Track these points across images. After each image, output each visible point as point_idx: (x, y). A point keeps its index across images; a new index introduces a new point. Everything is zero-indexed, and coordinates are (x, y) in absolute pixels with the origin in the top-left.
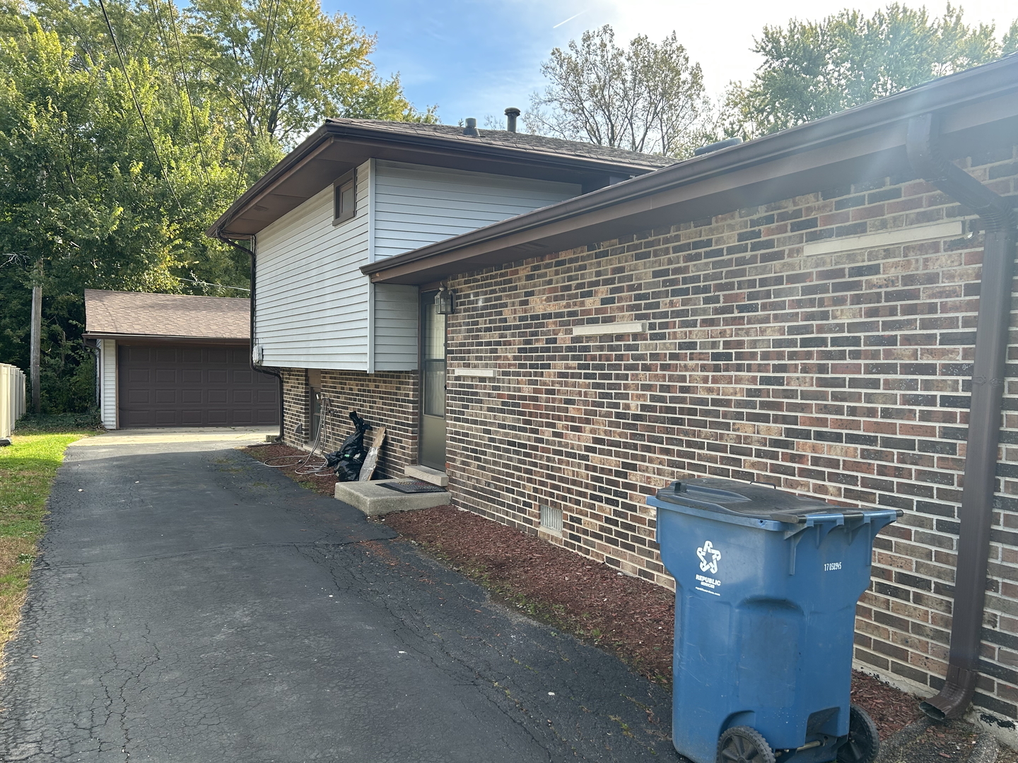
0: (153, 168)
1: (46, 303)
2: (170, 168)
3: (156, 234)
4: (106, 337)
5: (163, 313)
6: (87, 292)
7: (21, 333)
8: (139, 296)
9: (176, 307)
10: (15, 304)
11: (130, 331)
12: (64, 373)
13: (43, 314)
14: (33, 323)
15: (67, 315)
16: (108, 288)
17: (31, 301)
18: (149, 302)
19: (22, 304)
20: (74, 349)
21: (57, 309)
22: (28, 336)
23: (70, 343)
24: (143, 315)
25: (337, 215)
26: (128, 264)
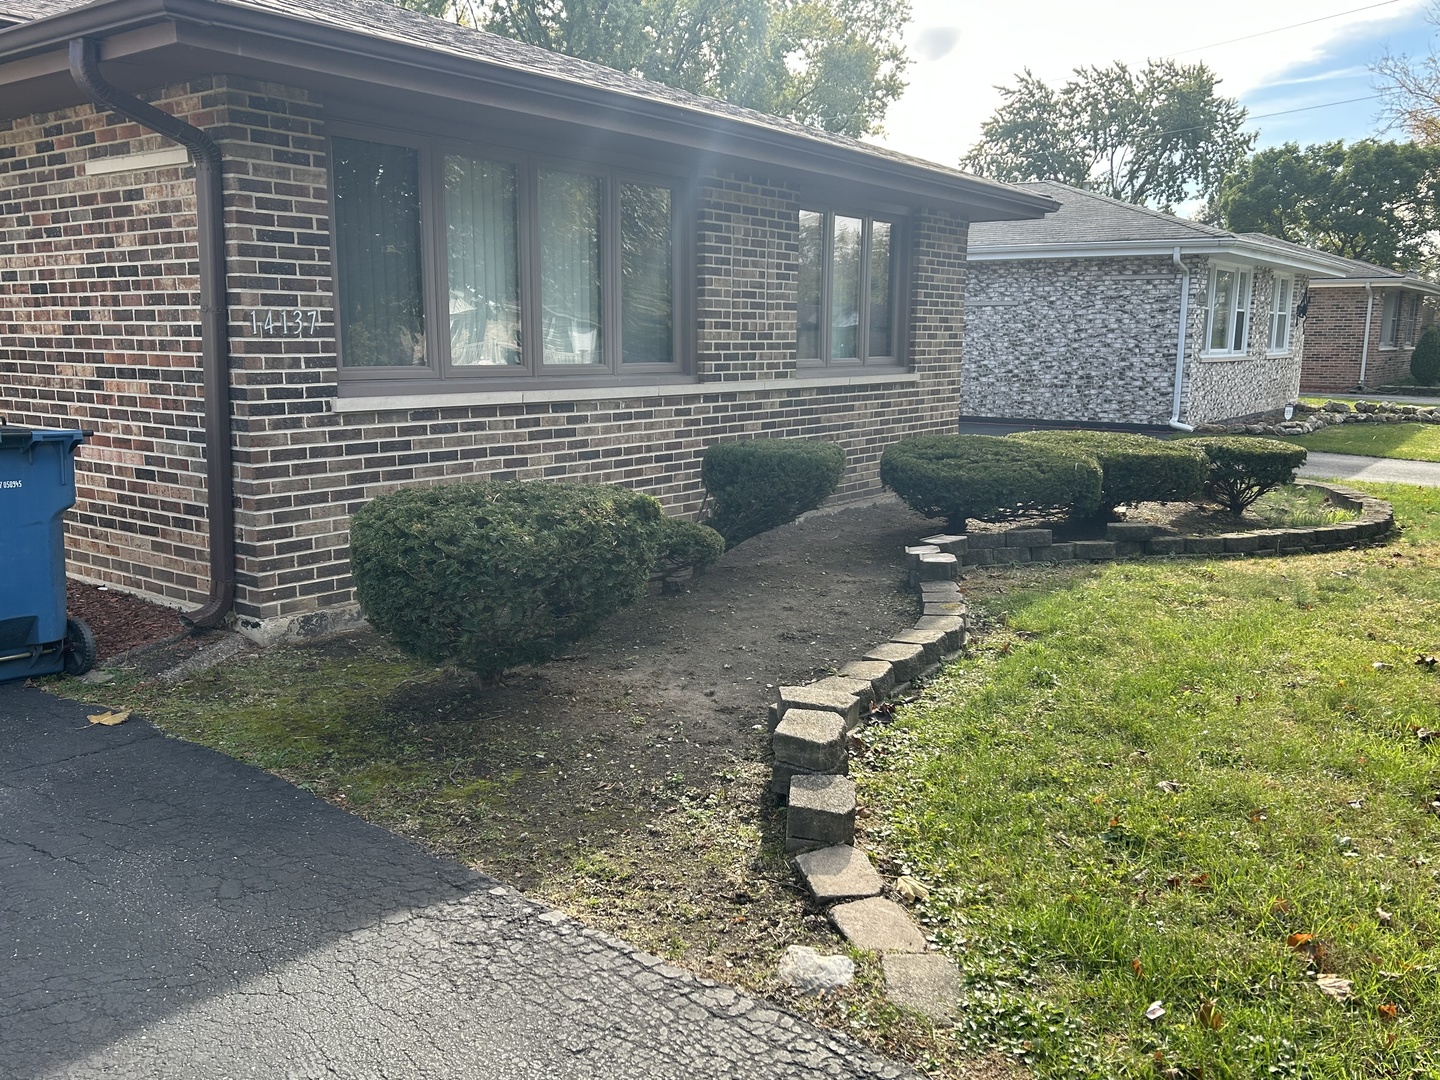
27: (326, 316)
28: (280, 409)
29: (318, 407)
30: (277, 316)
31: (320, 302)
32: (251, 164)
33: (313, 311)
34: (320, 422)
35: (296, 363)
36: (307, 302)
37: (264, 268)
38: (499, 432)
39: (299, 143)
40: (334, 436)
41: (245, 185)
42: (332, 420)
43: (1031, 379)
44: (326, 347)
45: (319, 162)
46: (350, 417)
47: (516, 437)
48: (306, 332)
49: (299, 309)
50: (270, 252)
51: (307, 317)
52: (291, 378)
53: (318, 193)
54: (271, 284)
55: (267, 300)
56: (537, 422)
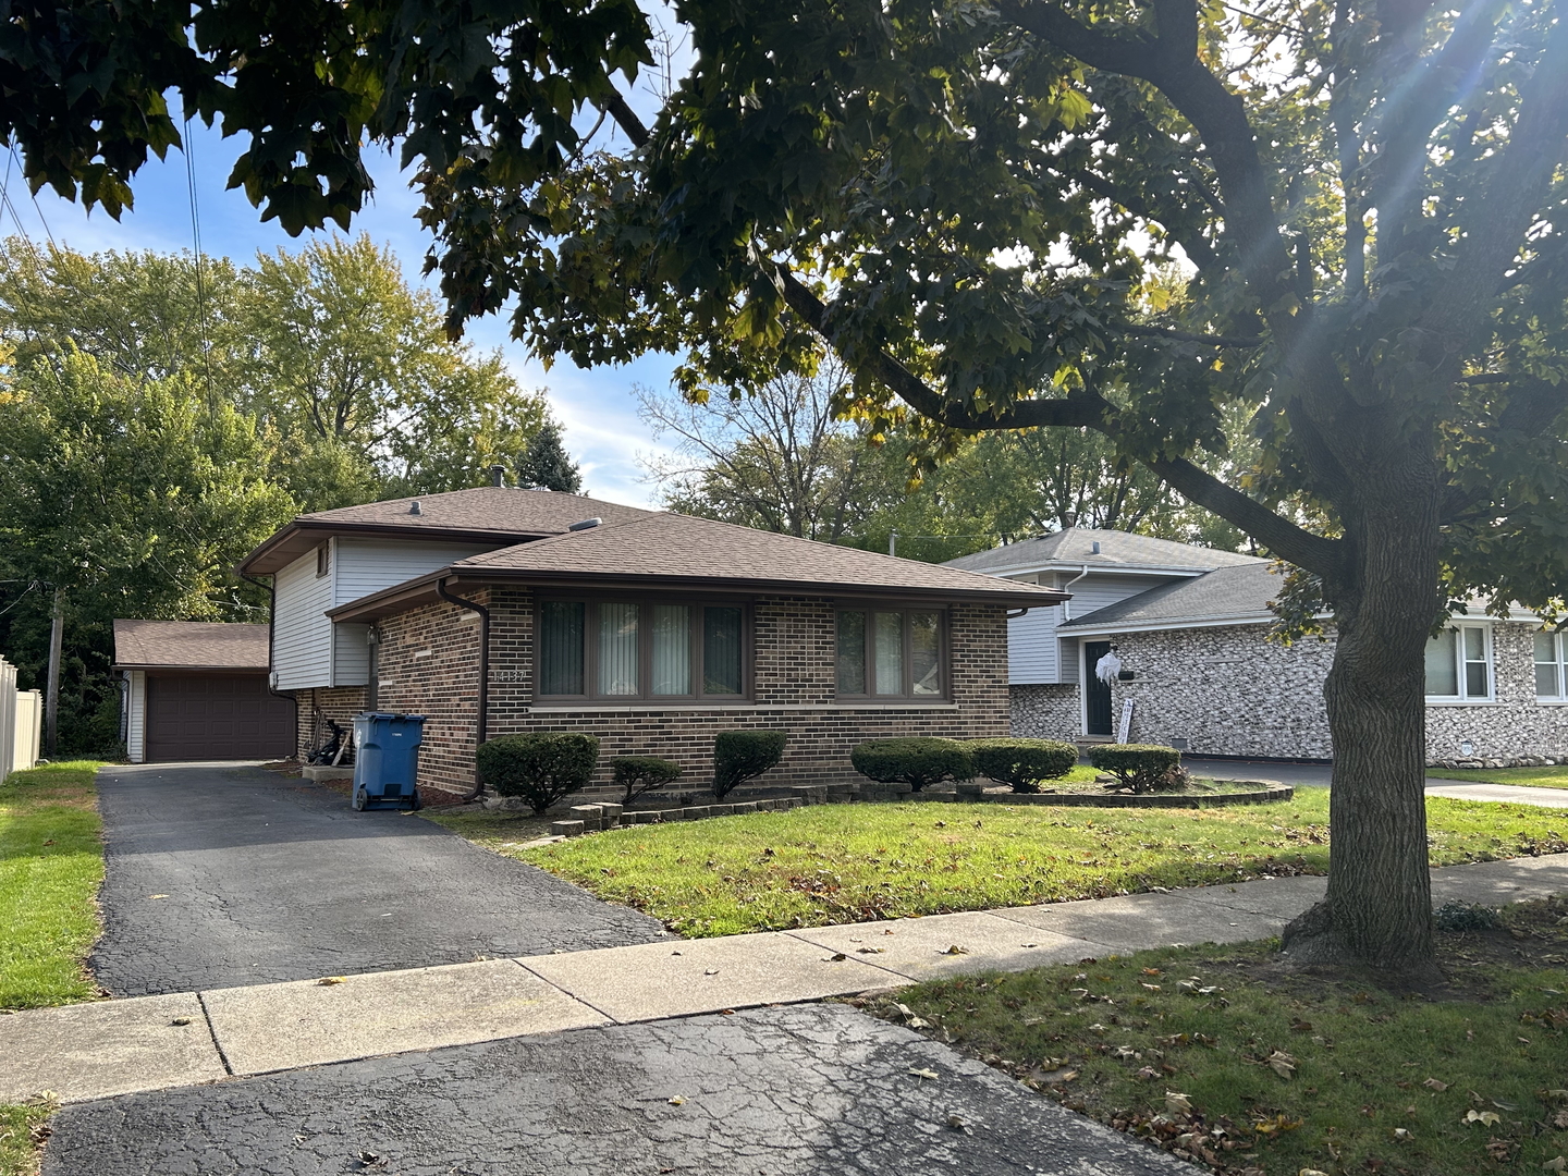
0: (192, 488)
1: (67, 634)
2: (209, 489)
3: (191, 558)
4: (135, 668)
5: (195, 643)
6: (115, 621)
7: (36, 667)
8: (172, 625)
9: (209, 636)
10: (31, 635)
11: (160, 661)
12: (83, 712)
13: (64, 647)
14: (51, 657)
15: (88, 646)
16: (138, 617)
17: (51, 630)
18: (181, 631)
19: (39, 635)
20: (95, 684)
21: (77, 639)
22: (46, 668)
23: (92, 678)
24: (175, 645)
25: (319, 571)
26: (161, 591)
27: (528, 674)
28: (504, 711)
29: (522, 710)
30: (506, 674)
31: (526, 668)
32: (501, 616)
33: (522, 672)
34: (523, 717)
35: (513, 692)
36: (520, 668)
37: (501, 655)
38: (616, 725)
39: (521, 607)
40: (528, 723)
41: (496, 624)
42: (528, 716)
43: (1257, 723)
44: (527, 686)
45: (529, 613)
46: (536, 715)
47: (626, 728)
48: (518, 680)
49: (516, 671)
50: (505, 649)
51: (519, 674)
52: (510, 699)
53: (528, 625)
54: (505, 661)
55: (502, 668)
56: (639, 721)
